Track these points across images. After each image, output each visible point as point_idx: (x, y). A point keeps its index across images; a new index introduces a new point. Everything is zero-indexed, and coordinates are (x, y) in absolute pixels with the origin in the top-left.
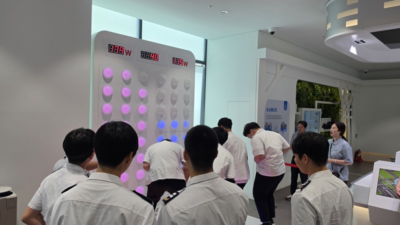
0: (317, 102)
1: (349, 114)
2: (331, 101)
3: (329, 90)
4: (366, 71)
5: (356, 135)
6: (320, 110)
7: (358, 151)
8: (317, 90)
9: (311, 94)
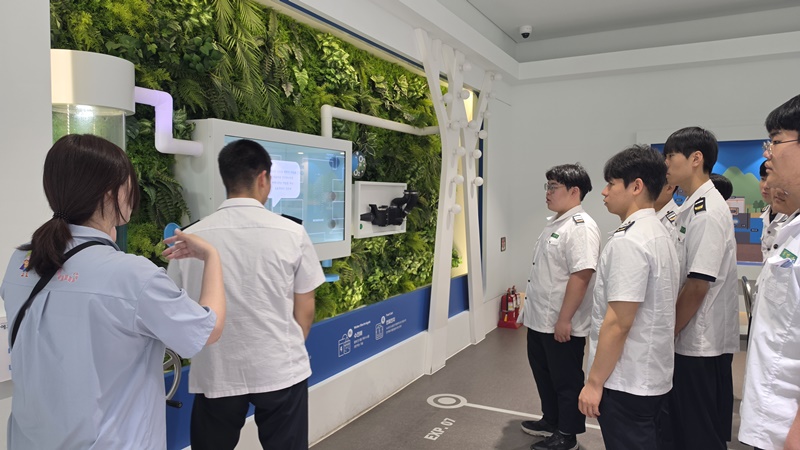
0: (329, 113)
1: (472, 171)
2: (406, 122)
3: (404, 83)
4: (526, 29)
5: (503, 240)
6: (347, 145)
7: (508, 295)
8: (335, 64)
9: (303, 77)
